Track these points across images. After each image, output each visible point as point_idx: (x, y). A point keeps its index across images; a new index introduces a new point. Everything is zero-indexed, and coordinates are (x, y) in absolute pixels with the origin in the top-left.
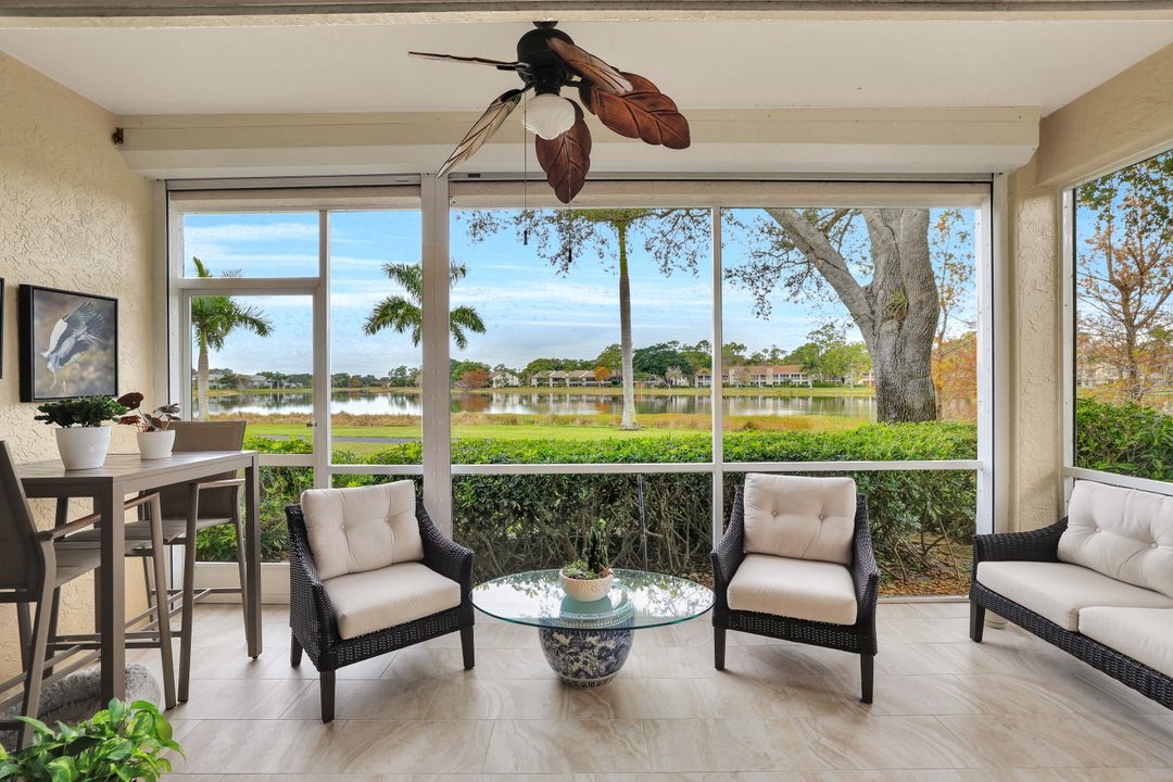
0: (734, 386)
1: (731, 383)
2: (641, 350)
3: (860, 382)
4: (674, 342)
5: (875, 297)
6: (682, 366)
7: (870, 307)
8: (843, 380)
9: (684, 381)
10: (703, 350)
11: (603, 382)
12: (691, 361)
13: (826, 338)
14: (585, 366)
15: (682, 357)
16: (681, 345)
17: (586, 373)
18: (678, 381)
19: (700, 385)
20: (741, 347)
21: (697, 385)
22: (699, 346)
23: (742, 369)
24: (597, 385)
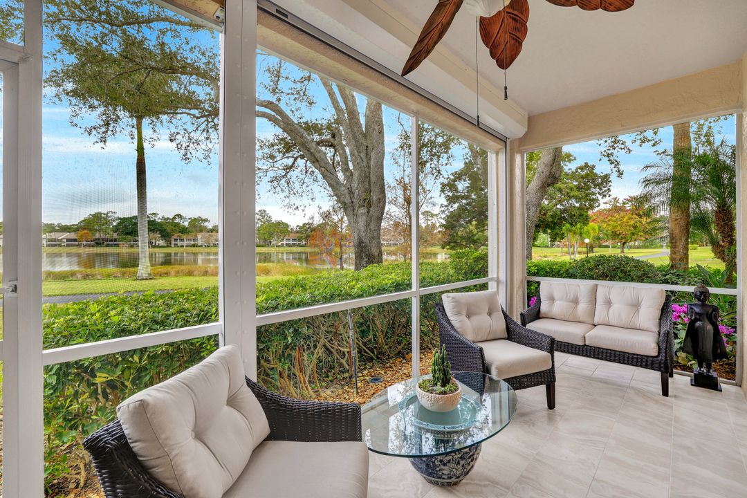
0: (202, 246)
1: (199, 244)
2: (125, 219)
3: (280, 244)
4: (154, 214)
5: (353, 193)
6: (161, 232)
7: (351, 198)
8: (270, 242)
9: (162, 243)
10: (177, 221)
11: (85, 243)
12: (169, 229)
13: (261, 217)
14: (65, 229)
15: (161, 224)
16: (160, 216)
17: (66, 235)
18: (157, 243)
19: (176, 245)
20: (206, 220)
21: (173, 245)
22: (174, 218)
23: (207, 235)
24: (79, 246)
